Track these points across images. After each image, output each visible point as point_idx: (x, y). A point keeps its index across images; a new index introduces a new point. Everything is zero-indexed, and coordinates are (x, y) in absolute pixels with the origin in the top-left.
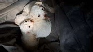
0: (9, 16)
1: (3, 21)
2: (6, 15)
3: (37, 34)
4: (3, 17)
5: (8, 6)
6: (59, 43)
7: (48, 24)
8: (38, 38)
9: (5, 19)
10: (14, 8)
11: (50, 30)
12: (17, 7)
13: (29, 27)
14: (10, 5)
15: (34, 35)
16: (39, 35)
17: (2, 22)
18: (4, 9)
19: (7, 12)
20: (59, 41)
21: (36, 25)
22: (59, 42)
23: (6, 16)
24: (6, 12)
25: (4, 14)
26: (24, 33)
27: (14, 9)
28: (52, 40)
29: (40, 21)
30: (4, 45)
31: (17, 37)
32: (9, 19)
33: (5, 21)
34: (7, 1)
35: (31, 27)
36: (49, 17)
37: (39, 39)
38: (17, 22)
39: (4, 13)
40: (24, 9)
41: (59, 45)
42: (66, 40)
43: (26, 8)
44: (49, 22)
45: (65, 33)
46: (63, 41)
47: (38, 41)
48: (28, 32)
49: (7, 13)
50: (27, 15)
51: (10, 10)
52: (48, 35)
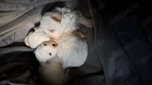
0: (18, 33)
7: (82, 44)
12: (31, 18)
14: (21, 15)
19: (16, 26)
20: (103, 74)
23: (15, 33)
25: (11, 31)
28: (91, 72)
29: (67, 42)
34: (16, 10)
36: (82, 33)
44: (83, 41)
46: (110, 73)
47: (67, 73)
52: (83, 63)
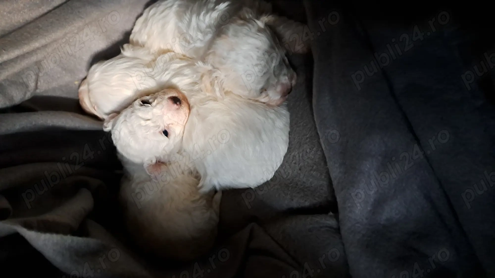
1: (18, 96)
2: (34, 58)
3: (210, 171)
4: (19, 74)
5: (45, 9)
6: (332, 222)
8: (215, 191)
9: (32, 85)
10: (79, 23)
11: (283, 149)
13: (166, 133)
15: (191, 173)
16: (216, 174)
17: (12, 99)
18: (28, 23)
21: (203, 118)
22: (336, 216)
24: (36, 44)
26: (134, 164)
27: (80, 29)
30: (29, 227)
31: (95, 182)
32: (54, 84)
33: (28, 96)
35: (172, 136)
37: (218, 196)
38: (95, 104)
39: (26, 49)
40: (136, 29)
41: (338, 230)
42: (379, 203)
43: (146, 21)
45: (369, 166)
48: (159, 163)
49: (45, 46)
50: (149, 65)
51: (58, 34)
